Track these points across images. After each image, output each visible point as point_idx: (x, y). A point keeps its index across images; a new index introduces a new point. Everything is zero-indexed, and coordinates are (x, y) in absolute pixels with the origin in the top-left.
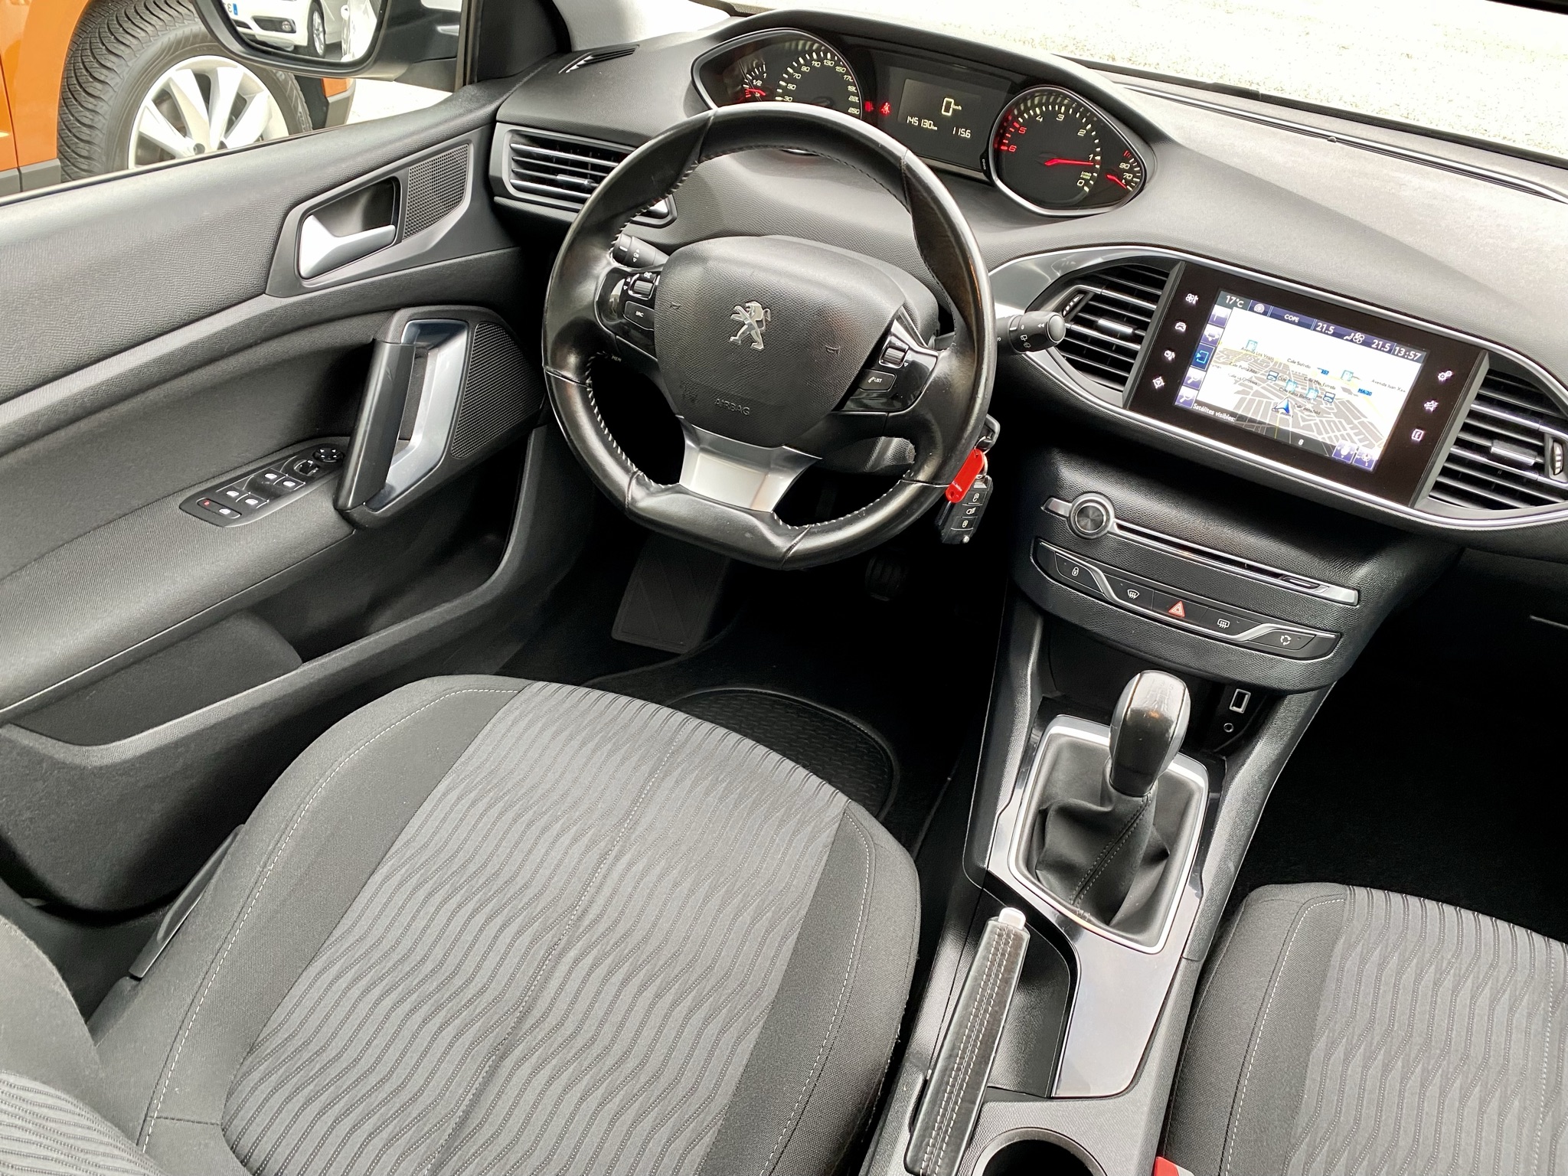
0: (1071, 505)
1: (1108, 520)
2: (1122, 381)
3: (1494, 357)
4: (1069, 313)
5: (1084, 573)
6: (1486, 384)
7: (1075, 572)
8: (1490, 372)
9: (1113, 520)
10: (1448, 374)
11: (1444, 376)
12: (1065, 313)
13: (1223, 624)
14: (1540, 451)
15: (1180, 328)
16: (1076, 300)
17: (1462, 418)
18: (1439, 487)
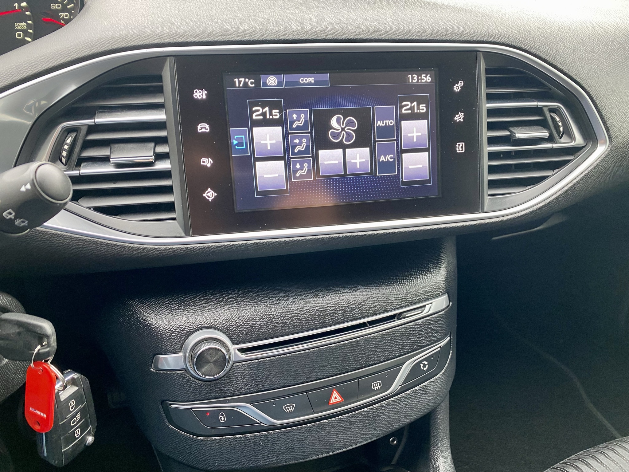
0: (181, 354)
1: (228, 350)
2: (169, 207)
3: (487, 55)
4: (69, 158)
5: (233, 415)
6: (490, 83)
7: (223, 418)
8: (488, 71)
9: (233, 348)
10: (461, 84)
11: (458, 87)
12: (64, 160)
13: (377, 386)
14: (543, 124)
15: (203, 130)
16: (69, 141)
17: (485, 120)
18: (493, 184)
